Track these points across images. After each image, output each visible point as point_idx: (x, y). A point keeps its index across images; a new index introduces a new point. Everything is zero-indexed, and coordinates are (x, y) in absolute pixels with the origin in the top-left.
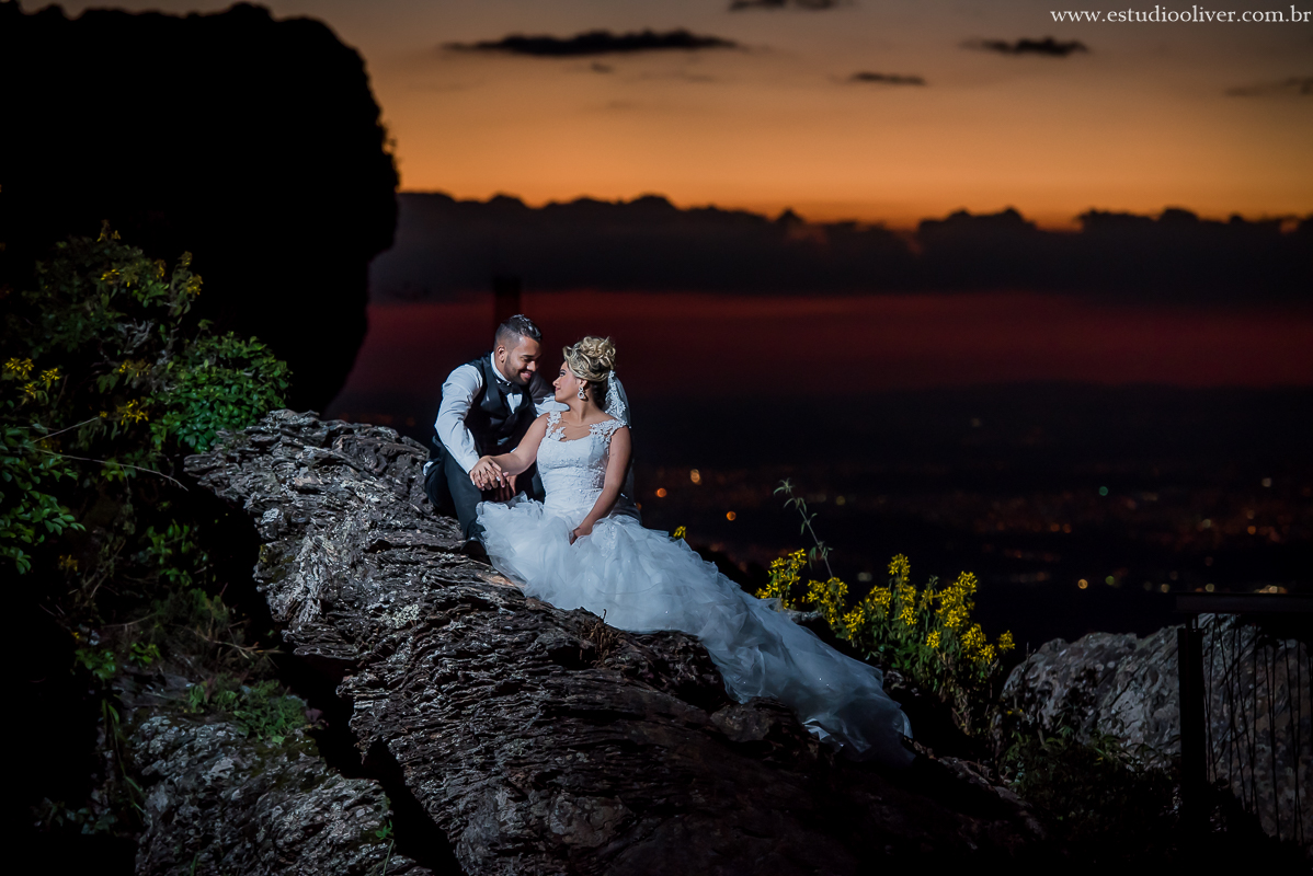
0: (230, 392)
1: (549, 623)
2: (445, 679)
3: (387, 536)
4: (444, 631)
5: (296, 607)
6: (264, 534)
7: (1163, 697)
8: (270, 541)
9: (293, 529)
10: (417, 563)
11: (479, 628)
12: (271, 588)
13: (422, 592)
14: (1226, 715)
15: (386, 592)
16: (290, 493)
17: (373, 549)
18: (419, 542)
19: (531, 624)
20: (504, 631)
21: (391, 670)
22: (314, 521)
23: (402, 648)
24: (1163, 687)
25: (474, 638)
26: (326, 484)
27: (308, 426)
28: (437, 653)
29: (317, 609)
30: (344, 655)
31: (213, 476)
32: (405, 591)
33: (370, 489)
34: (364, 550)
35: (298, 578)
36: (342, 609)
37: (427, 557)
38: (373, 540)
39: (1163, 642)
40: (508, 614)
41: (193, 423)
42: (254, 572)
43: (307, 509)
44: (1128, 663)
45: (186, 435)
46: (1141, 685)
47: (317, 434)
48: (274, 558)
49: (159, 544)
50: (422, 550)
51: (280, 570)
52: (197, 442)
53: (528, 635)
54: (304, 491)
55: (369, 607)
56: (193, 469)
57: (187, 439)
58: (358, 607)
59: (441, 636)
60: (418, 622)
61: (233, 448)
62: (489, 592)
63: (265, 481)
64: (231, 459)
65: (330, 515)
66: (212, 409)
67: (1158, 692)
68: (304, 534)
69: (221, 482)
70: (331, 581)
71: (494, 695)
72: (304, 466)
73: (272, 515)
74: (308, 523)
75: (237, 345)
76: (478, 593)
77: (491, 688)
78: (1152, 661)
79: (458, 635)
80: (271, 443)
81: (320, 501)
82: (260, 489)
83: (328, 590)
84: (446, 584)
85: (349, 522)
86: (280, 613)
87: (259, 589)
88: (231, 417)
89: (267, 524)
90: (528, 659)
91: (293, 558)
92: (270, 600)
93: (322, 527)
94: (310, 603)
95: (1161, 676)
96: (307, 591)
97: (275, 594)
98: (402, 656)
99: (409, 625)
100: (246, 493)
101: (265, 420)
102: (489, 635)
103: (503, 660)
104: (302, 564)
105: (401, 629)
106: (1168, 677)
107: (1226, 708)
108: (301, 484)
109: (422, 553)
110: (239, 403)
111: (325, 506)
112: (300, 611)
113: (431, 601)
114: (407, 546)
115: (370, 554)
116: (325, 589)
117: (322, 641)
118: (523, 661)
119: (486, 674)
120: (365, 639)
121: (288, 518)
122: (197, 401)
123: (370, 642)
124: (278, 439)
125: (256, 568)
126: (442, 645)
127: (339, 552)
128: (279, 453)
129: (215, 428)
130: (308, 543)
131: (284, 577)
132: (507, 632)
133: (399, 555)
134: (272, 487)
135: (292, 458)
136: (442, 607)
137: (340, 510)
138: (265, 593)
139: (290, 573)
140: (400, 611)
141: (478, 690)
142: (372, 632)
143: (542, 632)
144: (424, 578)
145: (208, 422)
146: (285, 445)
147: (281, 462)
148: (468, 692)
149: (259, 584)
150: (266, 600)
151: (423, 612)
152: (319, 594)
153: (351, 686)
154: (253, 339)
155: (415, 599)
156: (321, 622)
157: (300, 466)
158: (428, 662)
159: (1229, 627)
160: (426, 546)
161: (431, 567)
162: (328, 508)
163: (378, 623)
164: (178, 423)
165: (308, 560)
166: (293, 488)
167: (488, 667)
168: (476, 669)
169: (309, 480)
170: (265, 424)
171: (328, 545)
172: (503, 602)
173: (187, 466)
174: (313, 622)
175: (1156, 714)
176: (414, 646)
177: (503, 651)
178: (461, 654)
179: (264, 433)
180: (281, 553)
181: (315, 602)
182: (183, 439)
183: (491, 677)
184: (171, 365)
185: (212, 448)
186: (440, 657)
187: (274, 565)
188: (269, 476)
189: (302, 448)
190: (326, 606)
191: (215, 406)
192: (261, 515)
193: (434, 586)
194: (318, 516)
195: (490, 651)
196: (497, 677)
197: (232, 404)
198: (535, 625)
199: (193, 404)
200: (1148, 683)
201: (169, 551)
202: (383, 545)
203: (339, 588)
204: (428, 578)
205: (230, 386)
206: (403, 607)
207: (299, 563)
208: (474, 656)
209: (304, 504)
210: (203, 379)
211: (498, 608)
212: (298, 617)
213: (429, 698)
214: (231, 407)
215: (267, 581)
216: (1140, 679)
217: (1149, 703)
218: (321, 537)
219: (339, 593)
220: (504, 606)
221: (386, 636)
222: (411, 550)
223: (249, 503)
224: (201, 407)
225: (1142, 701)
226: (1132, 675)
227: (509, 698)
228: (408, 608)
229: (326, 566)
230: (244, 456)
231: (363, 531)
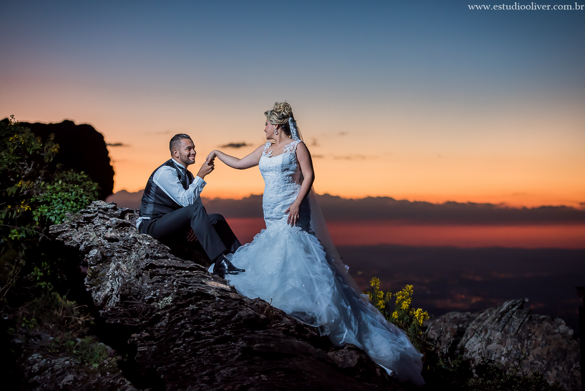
0: (72, 195)
1: (242, 306)
2: (187, 335)
3: (154, 262)
4: (186, 310)
5: (107, 298)
6: (90, 262)
7: (491, 340)
8: (93, 265)
9: (105, 259)
10: (170, 275)
11: (206, 308)
12: (94, 289)
13: (173, 290)
14: (520, 348)
15: (154, 290)
16: (103, 241)
17: (147, 268)
18: (171, 265)
19: (233, 306)
20: (219, 310)
21: (158, 331)
22: (116, 254)
23: (163, 320)
24: (490, 335)
25: (203, 314)
26: (122, 236)
27: (112, 208)
28: (183, 322)
29: (118, 300)
30: (132, 323)
31: (63, 235)
32: (164, 290)
33: (144, 238)
34: (142, 269)
35: (108, 284)
36: (131, 299)
37: (175, 273)
38: (147, 264)
39: (489, 315)
40: (221, 301)
41: (54, 210)
42: (85, 281)
43: (112, 249)
44: (473, 325)
45: (50, 216)
46: (480, 335)
47: (116, 212)
48: (95, 274)
49: (37, 270)
50: (173, 269)
51: (98, 279)
52: (56, 219)
53: (232, 312)
54: (111, 240)
55: (146, 298)
56: (53, 232)
57: (51, 218)
58: (140, 298)
59: (185, 313)
60: (172, 306)
61: (74, 221)
62: (210, 290)
63: (90, 236)
64: (73, 227)
65: (124, 252)
66: (63, 203)
67: (488, 338)
68: (111, 261)
69: (68, 238)
70: (126, 285)
71: (214, 343)
72: (111, 227)
73: (94, 252)
74: (113, 256)
75: (75, 175)
76: (204, 290)
77: (212, 340)
78: (484, 324)
79: (194, 312)
80: (93, 217)
81: (119, 244)
82: (88, 240)
83: (124, 289)
84: (187, 286)
85: (134, 255)
86: (99, 301)
87: (87, 290)
88: (72, 207)
89: (91, 257)
90: (233, 325)
91: (105, 274)
92: (93, 295)
93: (120, 257)
94: (114, 296)
95: (489, 331)
96: (112, 290)
97: (96, 292)
98: (163, 323)
99: (167, 307)
100: (80, 242)
101: (90, 207)
102: (211, 312)
103: (219, 326)
104: (110, 277)
105: (163, 309)
106: (493, 331)
107: (519, 345)
108: (109, 237)
109: (172, 270)
110: (76, 201)
111: (121, 247)
112: (109, 301)
113: (179, 295)
114: (165, 267)
115: (145, 271)
116: (122, 289)
117: (120, 316)
118: (229, 326)
119: (209, 333)
120: (143, 314)
121: (102, 253)
122: (55, 199)
123: (146, 316)
124: (97, 215)
125: (86, 279)
126: (185, 318)
127: (129, 270)
128: (97, 222)
129: (64, 213)
130: (113, 266)
131: (100, 283)
132: (221, 311)
133: (161, 271)
134: (93, 239)
135: (104, 224)
136: (185, 297)
137: (129, 249)
138: (91, 292)
139: (103, 281)
140: (162, 300)
141: (205, 341)
142: (147, 311)
143: (240, 310)
144: (175, 283)
145: (61, 210)
146: (100, 218)
147: (98, 226)
148: (200, 342)
149: (88, 287)
150: (91, 295)
151: (174, 301)
152: (119, 291)
153: (136, 339)
154: (82, 172)
155: (170, 294)
156: (120, 306)
157: (108, 227)
158: (178, 326)
159: (518, 309)
160: (174, 267)
161: (178, 277)
162: (124, 248)
163: (150, 307)
164: (46, 210)
165: (113, 274)
166: (105, 238)
167: (211, 329)
168: (204, 330)
169: (113, 234)
170: (89, 208)
171: (124, 267)
172: (218, 295)
173: (50, 230)
174: (116, 306)
175: (488, 348)
176: (170, 318)
177: (219, 320)
178: (196, 322)
179: (89, 213)
180: (99, 272)
181: (117, 296)
182: (49, 218)
183: (212, 334)
184: (43, 183)
185: (63, 222)
186: (184, 324)
187: (95, 278)
188: (92, 234)
189: (108, 220)
190: (123, 297)
191: (65, 202)
192: (88, 253)
193: (180, 287)
194: (118, 252)
195: (212, 320)
196: (216, 334)
197: (73, 201)
198: (236, 307)
199: (54, 201)
200: (483, 334)
201: (42, 274)
202: (152, 266)
203: (130, 289)
204: (177, 283)
205: (72, 192)
206: (164, 298)
207: (108, 276)
208: (203, 323)
209: (110, 246)
210: (58, 189)
211: (215, 298)
212: (108, 304)
213: (179, 346)
214: (72, 202)
215: (92, 285)
216: (479, 332)
217: (484, 343)
218: (120, 263)
219: (130, 291)
220: (219, 297)
221: (155, 313)
222: (167, 269)
223: (82, 247)
224: (58, 202)
225: (480, 342)
226: (475, 330)
227: (222, 345)
228: (166, 299)
229: (123, 277)
230: (80, 225)
231: (142, 259)
